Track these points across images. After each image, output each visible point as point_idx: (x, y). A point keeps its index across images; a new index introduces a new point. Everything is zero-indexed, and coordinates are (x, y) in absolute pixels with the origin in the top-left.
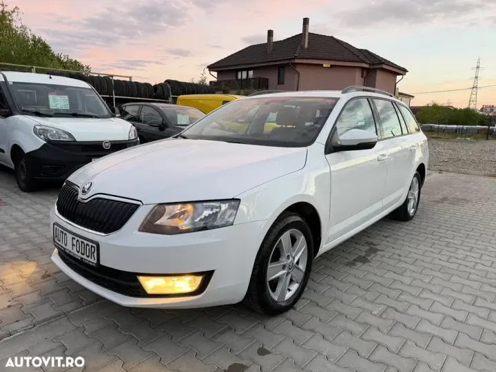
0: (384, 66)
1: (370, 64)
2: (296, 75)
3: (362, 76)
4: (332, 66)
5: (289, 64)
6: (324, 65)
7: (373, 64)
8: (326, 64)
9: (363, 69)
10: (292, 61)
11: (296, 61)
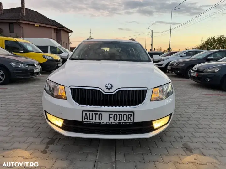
0: (64, 29)
1: (58, 27)
2: (21, 29)
3: (55, 32)
4: (40, 26)
5: (16, 22)
6: (36, 25)
7: (59, 28)
8: (37, 25)
9: (55, 29)
10: (18, 21)
11: (21, 21)
